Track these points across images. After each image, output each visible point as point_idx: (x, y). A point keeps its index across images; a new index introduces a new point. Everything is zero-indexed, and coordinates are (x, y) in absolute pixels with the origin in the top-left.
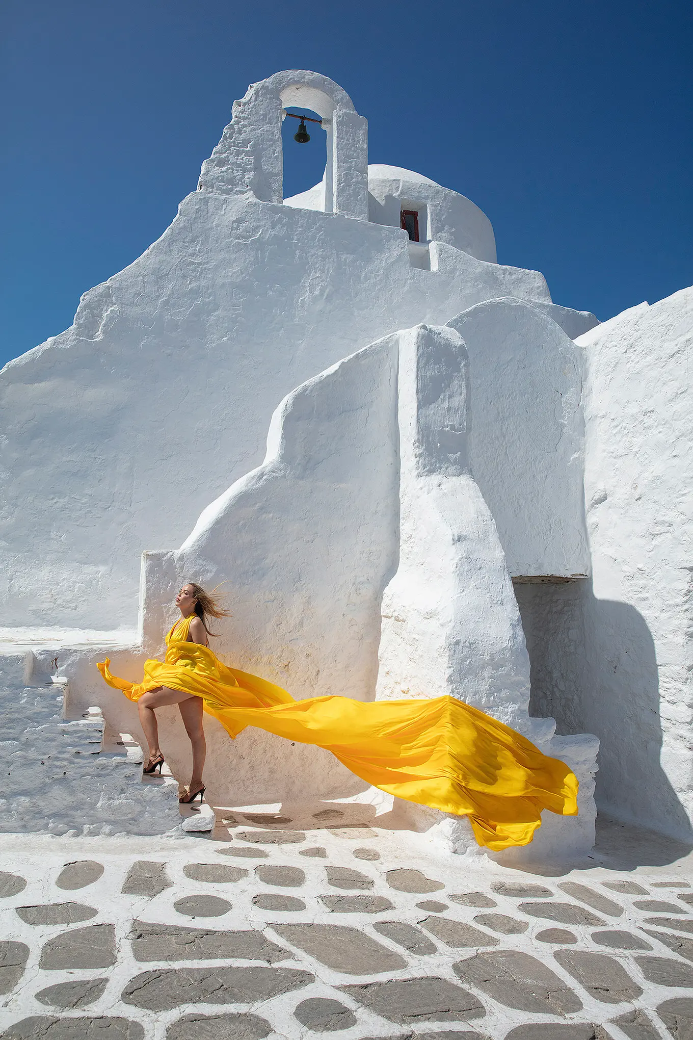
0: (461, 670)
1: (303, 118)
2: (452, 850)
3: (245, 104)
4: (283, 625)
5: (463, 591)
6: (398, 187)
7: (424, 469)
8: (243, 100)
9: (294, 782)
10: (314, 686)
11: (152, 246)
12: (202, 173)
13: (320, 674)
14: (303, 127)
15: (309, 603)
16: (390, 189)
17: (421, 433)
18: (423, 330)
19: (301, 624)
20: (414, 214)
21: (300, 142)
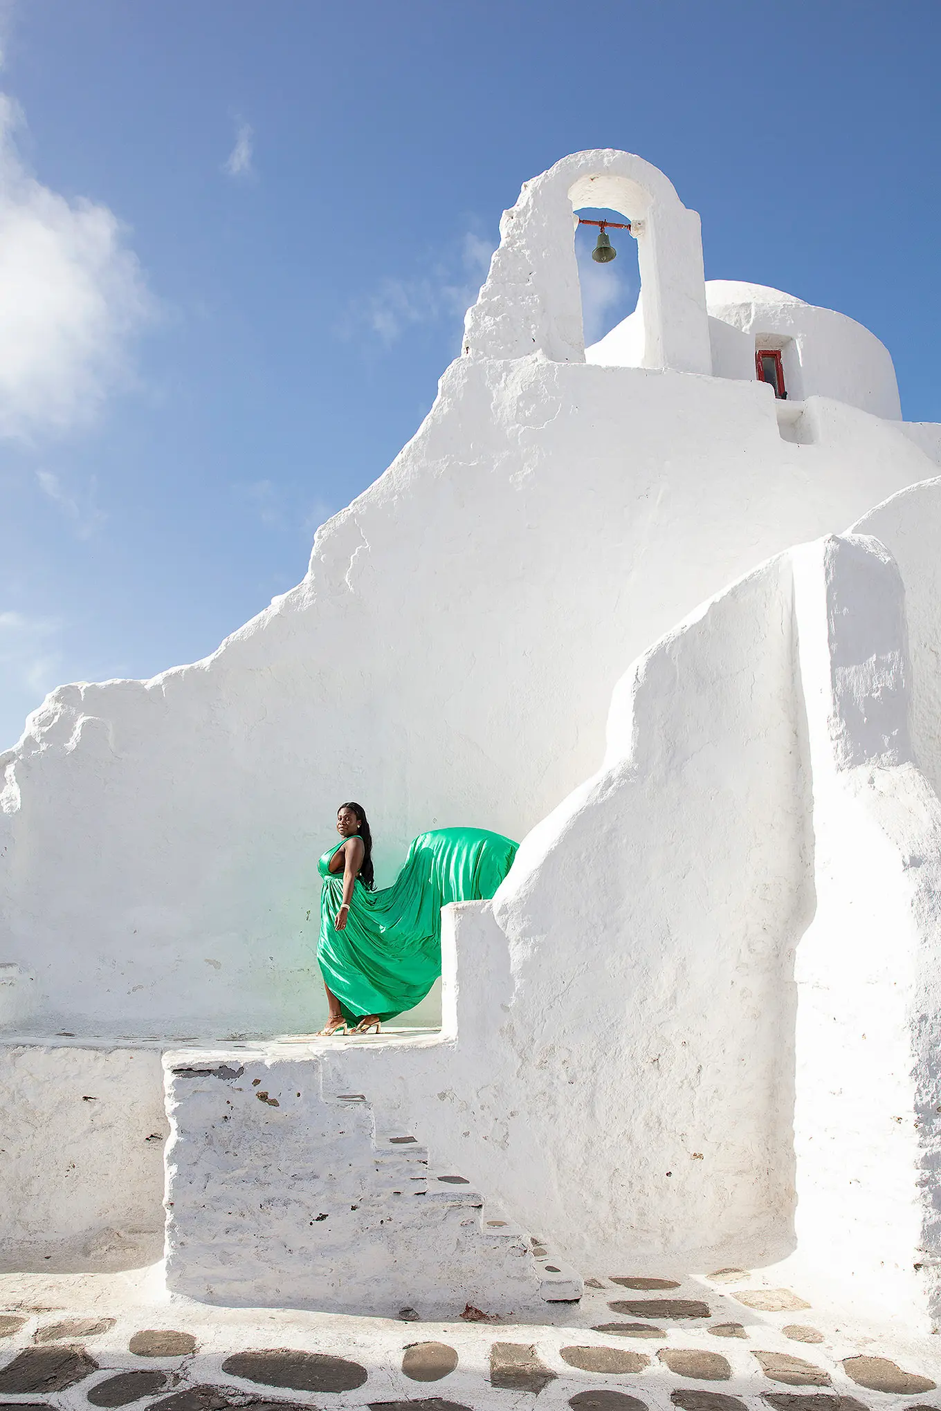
0: (930, 1059)
1: (603, 224)
2: (932, 1330)
3: (519, 214)
4: (649, 1000)
5: (925, 941)
6: (749, 315)
7: (846, 758)
8: (515, 208)
9: (672, 1230)
10: (696, 1090)
11: (407, 446)
12: (467, 329)
13: (702, 1072)
14: (604, 238)
15: (684, 968)
16: (737, 321)
17: (838, 703)
18: (832, 544)
19: (674, 998)
20: (775, 355)
21: (602, 262)
